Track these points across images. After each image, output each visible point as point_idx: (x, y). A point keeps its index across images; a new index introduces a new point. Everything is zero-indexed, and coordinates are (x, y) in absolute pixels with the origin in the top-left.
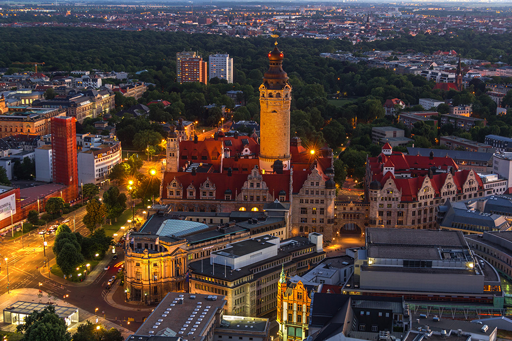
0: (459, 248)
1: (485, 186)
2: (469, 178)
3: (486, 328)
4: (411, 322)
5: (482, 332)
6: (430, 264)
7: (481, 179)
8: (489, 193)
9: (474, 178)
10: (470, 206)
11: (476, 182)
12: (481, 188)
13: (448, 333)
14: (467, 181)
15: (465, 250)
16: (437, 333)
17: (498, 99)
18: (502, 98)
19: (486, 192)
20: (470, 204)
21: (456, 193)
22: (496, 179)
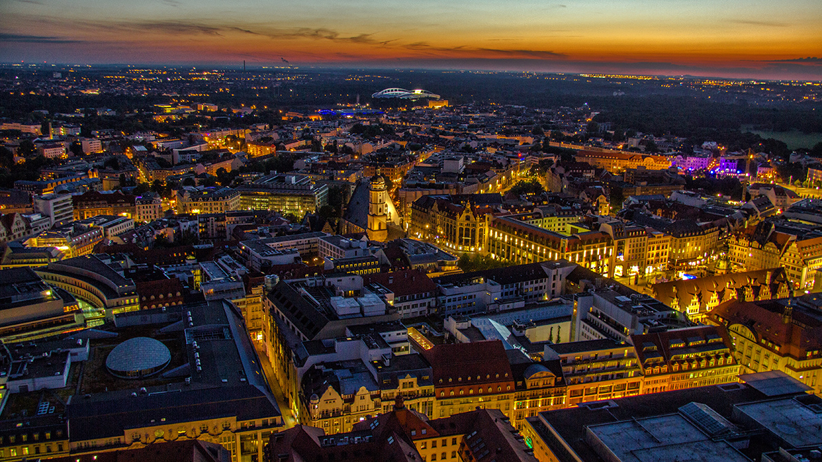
0: (33, 281)
1: (31, 224)
2: (16, 219)
3: (80, 342)
4: (10, 355)
5: (78, 346)
6: (10, 300)
7: (26, 218)
8: (36, 230)
9: (20, 219)
10: (25, 243)
11: (23, 222)
12: (28, 227)
13: (48, 354)
14: (14, 223)
15: (38, 282)
16: (38, 357)
17: (13, 149)
18: (17, 148)
19: (33, 230)
20: (24, 241)
21: (5, 234)
22: (40, 217)
